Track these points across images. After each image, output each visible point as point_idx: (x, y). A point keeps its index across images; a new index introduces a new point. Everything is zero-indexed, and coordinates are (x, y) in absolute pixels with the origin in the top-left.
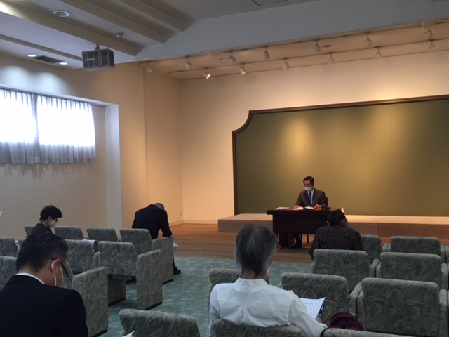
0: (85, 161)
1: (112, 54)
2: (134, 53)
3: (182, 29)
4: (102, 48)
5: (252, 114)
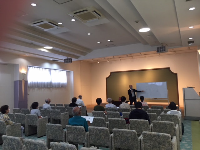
0: (64, 87)
1: (71, 59)
2: (77, 59)
3: (90, 52)
4: (69, 58)
5: (111, 73)
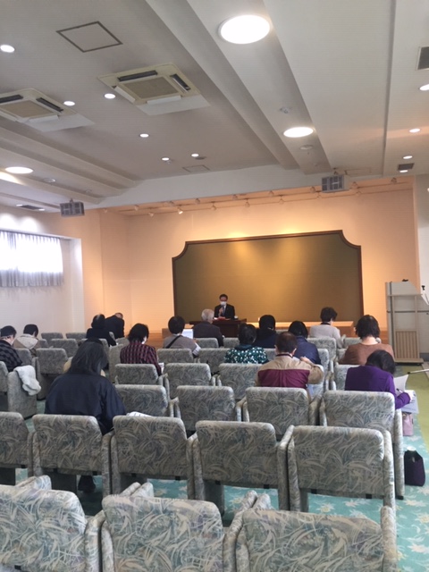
1: (82, 205)
4: (75, 200)
5: (188, 244)
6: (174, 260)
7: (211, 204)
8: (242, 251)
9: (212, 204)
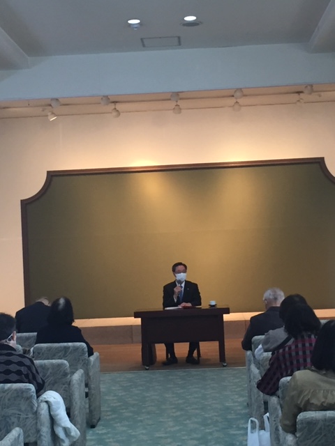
5: (52, 176)
6: (25, 204)
7: (112, 104)
8: (153, 188)
9: (112, 106)
